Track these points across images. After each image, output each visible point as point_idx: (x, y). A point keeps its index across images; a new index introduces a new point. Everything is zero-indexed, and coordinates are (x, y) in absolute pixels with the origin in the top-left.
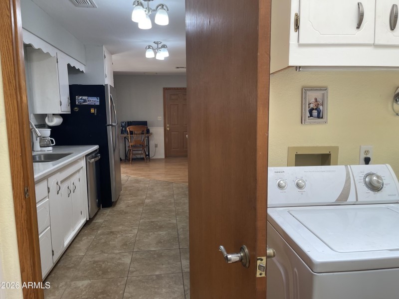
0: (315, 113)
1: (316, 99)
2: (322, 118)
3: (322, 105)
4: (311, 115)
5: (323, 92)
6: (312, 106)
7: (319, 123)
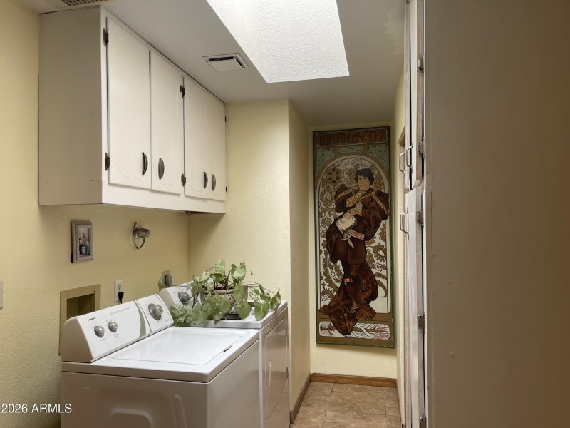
0: (84, 249)
1: (84, 234)
2: (89, 255)
3: (89, 241)
4: (81, 253)
5: (89, 226)
6: (81, 241)
7: (87, 260)
